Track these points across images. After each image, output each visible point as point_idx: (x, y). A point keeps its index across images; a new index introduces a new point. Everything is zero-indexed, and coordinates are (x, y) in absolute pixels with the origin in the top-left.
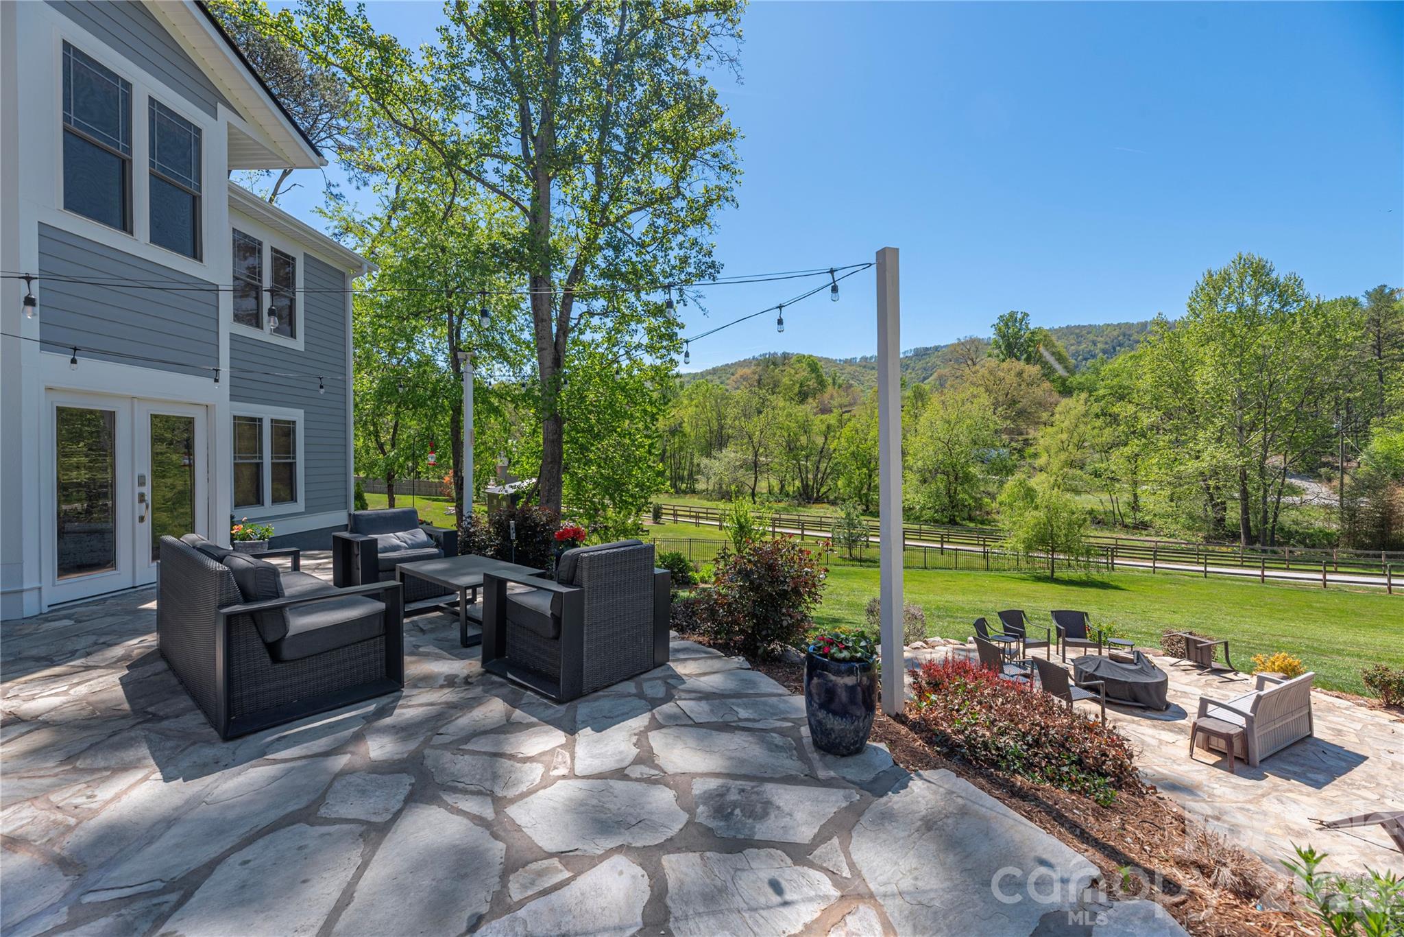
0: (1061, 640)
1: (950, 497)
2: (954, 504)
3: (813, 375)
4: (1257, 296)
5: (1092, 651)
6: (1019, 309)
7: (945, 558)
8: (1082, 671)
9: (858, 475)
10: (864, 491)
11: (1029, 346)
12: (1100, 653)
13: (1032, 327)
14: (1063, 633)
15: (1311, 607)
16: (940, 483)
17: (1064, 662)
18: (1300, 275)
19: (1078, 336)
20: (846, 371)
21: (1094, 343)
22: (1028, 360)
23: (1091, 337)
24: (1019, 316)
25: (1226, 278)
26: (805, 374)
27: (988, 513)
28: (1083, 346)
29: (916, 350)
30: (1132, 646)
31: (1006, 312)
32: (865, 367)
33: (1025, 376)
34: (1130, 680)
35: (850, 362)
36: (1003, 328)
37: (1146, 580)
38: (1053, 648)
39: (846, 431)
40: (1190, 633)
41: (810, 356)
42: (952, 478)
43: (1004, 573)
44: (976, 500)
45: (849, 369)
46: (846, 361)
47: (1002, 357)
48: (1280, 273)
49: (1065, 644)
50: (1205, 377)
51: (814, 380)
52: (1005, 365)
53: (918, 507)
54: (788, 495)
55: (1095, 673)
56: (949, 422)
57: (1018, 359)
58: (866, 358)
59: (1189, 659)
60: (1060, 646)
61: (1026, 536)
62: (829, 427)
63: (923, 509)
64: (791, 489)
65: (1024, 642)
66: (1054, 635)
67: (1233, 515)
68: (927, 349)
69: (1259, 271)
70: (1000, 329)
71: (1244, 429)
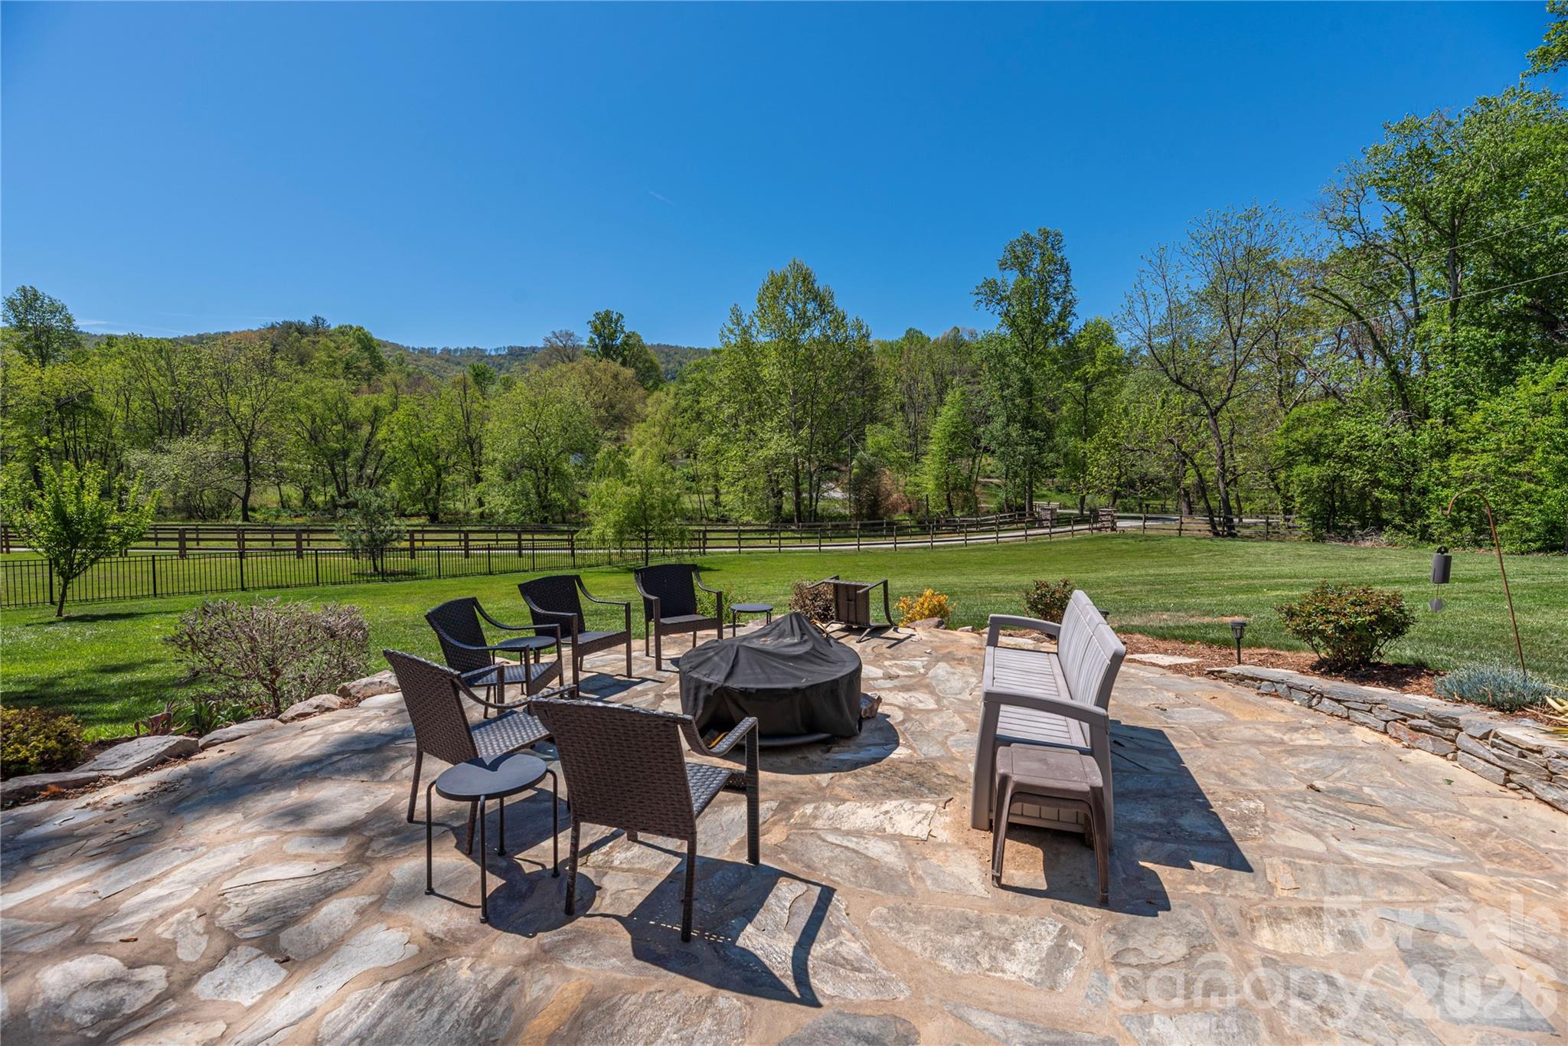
0: (652, 624)
1: (540, 497)
2: (546, 505)
3: (366, 354)
4: (805, 303)
5: (708, 635)
6: (615, 309)
7: (524, 560)
8: (699, 684)
9: (419, 477)
10: (432, 495)
11: (625, 349)
12: (720, 636)
13: (627, 330)
14: (656, 610)
15: (858, 566)
16: (525, 481)
17: (659, 668)
18: (833, 289)
19: (668, 355)
20: (422, 363)
21: (680, 364)
22: (624, 364)
23: (677, 357)
24: (615, 316)
25: (785, 279)
26: (354, 351)
27: (584, 515)
28: (671, 366)
29: (511, 349)
30: (768, 612)
31: (602, 310)
32: (447, 361)
33: (621, 378)
34: (803, 683)
35: (429, 353)
36: (599, 327)
37: (734, 560)
38: (638, 644)
39: (400, 415)
40: (837, 578)
41: (360, 329)
42: (541, 474)
43: (595, 569)
44: (571, 503)
45: (425, 361)
46: (422, 351)
47: (599, 358)
48: (820, 284)
49: (662, 630)
50: (770, 372)
51: (367, 361)
52: (601, 365)
53: (501, 511)
54: (316, 508)
55: (730, 684)
56: (535, 405)
57: (614, 360)
58: (450, 351)
59: (839, 620)
60: (652, 638)
61: (617, 518)
62: (376, 410)
63: (507, 512)
64: (321, 498)
65: (574, 644)
66: (639, 618)
67: (788, 507)
68: (523, 349)
69: (807, 279)
70: (596, 327)
71: (798, 425)
